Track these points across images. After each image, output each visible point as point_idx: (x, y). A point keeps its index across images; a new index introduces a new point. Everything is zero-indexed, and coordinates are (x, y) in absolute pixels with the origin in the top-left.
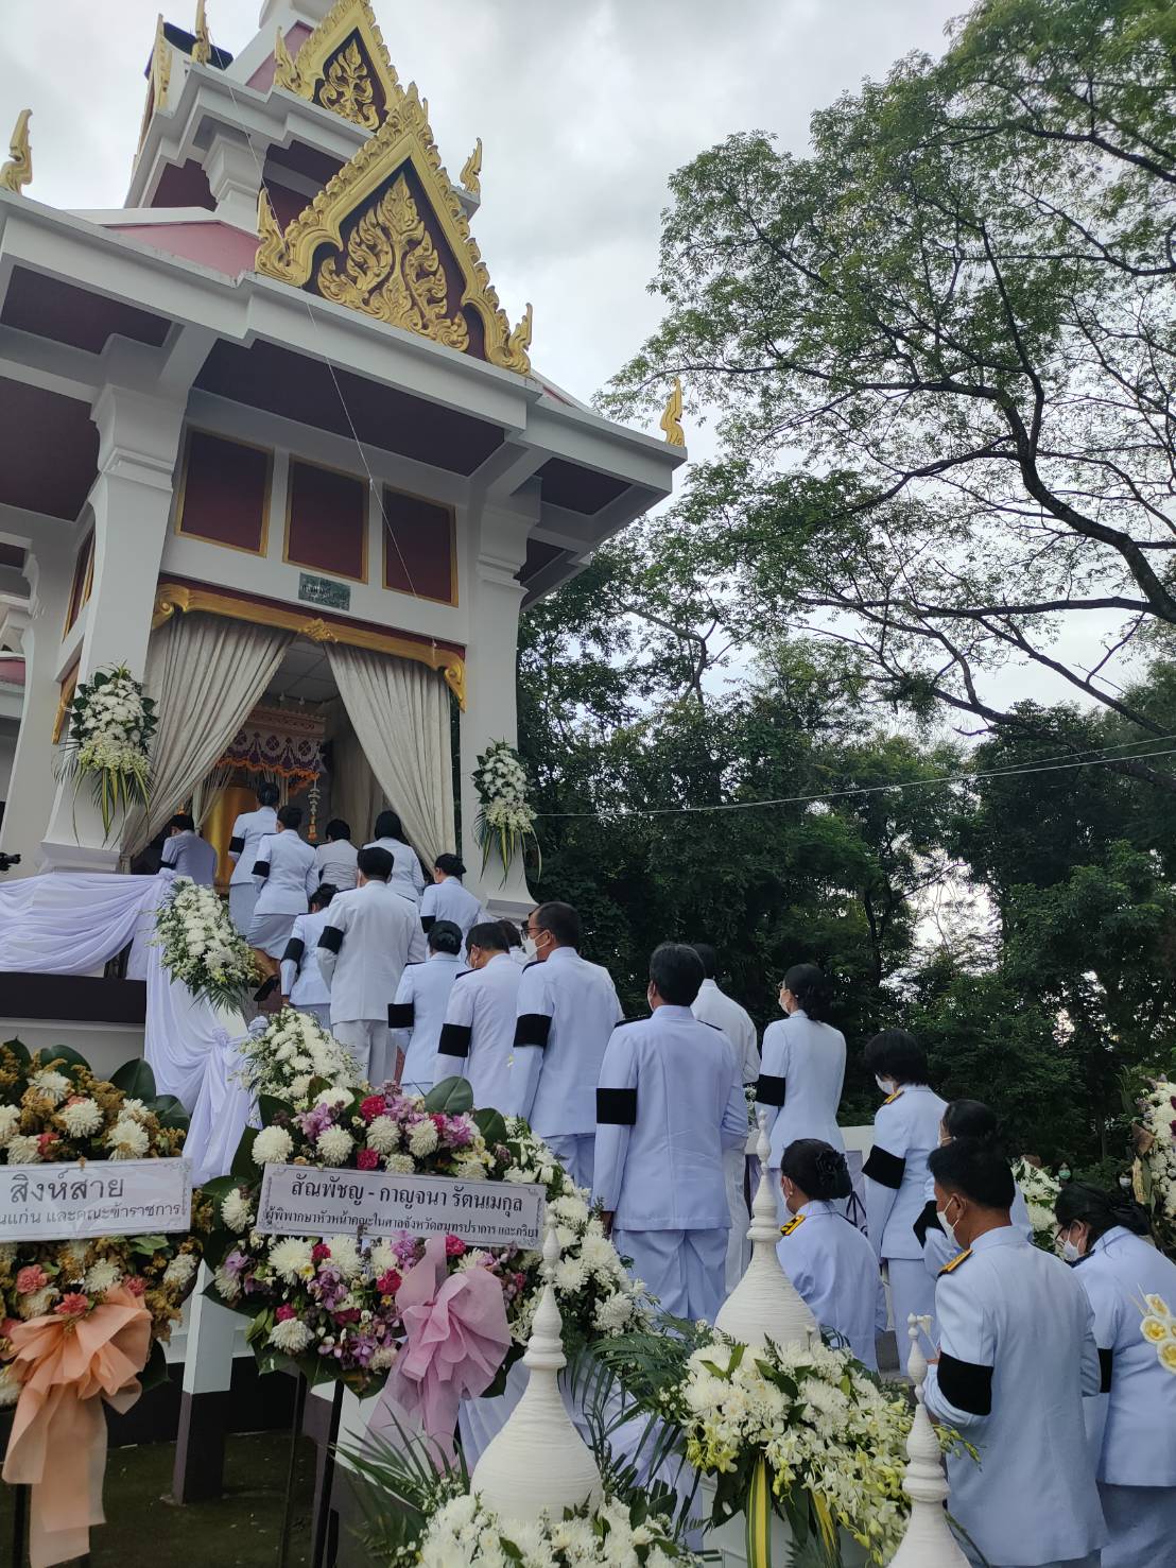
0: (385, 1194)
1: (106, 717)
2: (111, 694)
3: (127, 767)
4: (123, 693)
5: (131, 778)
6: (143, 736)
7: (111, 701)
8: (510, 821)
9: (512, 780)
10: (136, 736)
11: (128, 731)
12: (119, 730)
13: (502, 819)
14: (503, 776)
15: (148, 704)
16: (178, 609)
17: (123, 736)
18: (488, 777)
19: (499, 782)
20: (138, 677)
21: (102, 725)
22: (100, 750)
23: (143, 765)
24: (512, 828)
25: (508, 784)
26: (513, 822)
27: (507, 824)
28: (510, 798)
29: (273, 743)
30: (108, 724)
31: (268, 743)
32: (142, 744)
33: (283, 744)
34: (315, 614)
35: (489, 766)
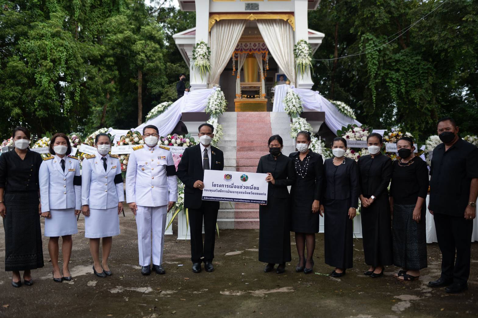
0: (173, 149)
1: (199, 54)
2: (199, 48)
3: (205, 65)
4: (202, 47)
5: (206, 67)
6: (208, 56)
7: (199, 50)
8: (303, 62)
9: (303, 50)
10: (206, 57)
11: (204, 56)
12: (201, 56)
13: (301, 62)
14: (301, 50)
15: (208, 48)
16: (216, 21)
17: (203, 58)
18: (297, 51)
19: (300, 52)
20: (206, 42)
21: (198, 56)
22: (199, 62)
23: (208, 64)
24: (304, 64)
25: (302, 52)
26: (304, 62)
27: (302, 63)
28: (303, 56)
29: (255, 45)
30: (199, 55)
31: (254, 45)
32: (208, 58)
33: (257, 45)
34: (250, 13)
35: (298, 47)
